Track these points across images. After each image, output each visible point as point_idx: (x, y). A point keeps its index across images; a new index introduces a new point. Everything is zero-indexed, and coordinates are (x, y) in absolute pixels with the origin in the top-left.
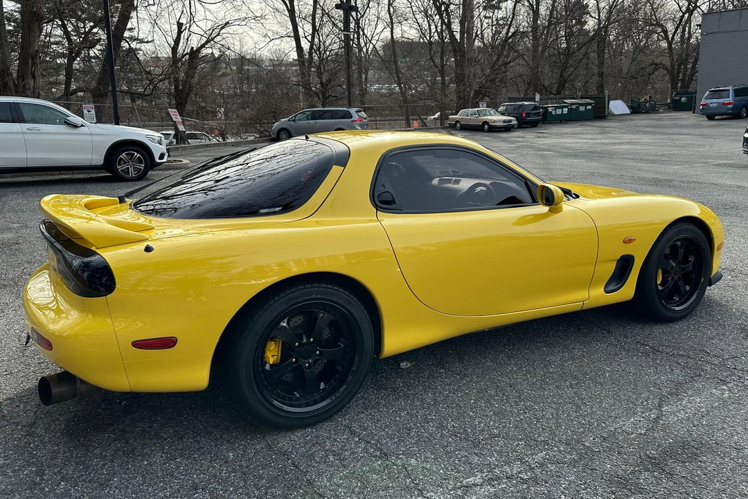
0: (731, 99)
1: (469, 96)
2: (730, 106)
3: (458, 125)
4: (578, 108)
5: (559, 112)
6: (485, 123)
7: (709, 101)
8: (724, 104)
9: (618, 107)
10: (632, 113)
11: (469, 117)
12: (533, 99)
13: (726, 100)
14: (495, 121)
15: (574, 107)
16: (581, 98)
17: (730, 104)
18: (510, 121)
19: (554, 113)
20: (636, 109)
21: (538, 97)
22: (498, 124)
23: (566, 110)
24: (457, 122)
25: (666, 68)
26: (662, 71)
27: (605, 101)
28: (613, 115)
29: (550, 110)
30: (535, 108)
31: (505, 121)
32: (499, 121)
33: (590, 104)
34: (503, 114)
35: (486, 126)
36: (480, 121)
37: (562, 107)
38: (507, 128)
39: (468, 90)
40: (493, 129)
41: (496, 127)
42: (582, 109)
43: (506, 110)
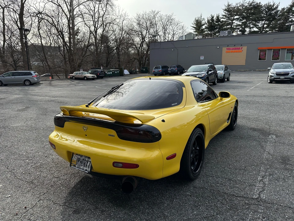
0: (161, 69)
1: (76, 67)
2: (161, 72)
3: (74, 78)
4: (115, 72)
5: (109, 73)
6: (85, 77)
7: (155, 70)
8: (159, 71)
9: (126, 72)
10: (130, 74)
11: (78, 75)
12: (100, 69)
13: (160, 70)
14: (89, 76)
15: (113, 72)
16: (115, 69)
17: (161, 71)
18: (94, 76)
19: (107, 73)
20: (131, 73)
21: (102, 68)
22: (90, 77)
23: (111, 73)
24: (73, 76)
25: (138, 60)
26: (136, 61)
27: (123, 70)
28: (125, 75)
29: (106, 72)
30: (102, 72)
31: (92, 76)
32: (90, 76)
33: (118, 71)
34: (91, 74)
35: (86, 78)
36: (83, 76)
37: (110, 72)
38: (93, 79)
39: (76, 64)
40: (88, 79)
41: (89, 78)
42: (116, 72)
43: (91, 72)
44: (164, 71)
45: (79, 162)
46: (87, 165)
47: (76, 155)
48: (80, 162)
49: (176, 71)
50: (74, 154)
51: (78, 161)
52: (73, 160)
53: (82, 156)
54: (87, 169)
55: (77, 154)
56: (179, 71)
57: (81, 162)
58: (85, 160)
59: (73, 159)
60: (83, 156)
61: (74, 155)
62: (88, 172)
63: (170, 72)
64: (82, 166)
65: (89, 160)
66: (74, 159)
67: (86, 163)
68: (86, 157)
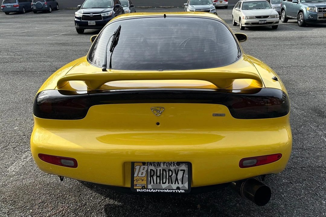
8: (14, 6)
44: (24, 7)
45: (155, 178)
46: (177, 179)
47: (142, 167)
48: (157, 177)
49: (46, 6)
50: (135, 164)
51: (152, 176)
52: (135, 179)
53: (159, 164)
54: (180, 185)
55: (144, 164)
56: (50, 6)
57: (160, 177)
58: (169, 170)
59: (135, 175)
60: (162, 165)
61: (137, 168)
62: (185, 190)
63: (35, 8)
64: (163, 183)
65: (180, 169)
66: (140, 175)
67: (174, 175)
68: (170, 164)
